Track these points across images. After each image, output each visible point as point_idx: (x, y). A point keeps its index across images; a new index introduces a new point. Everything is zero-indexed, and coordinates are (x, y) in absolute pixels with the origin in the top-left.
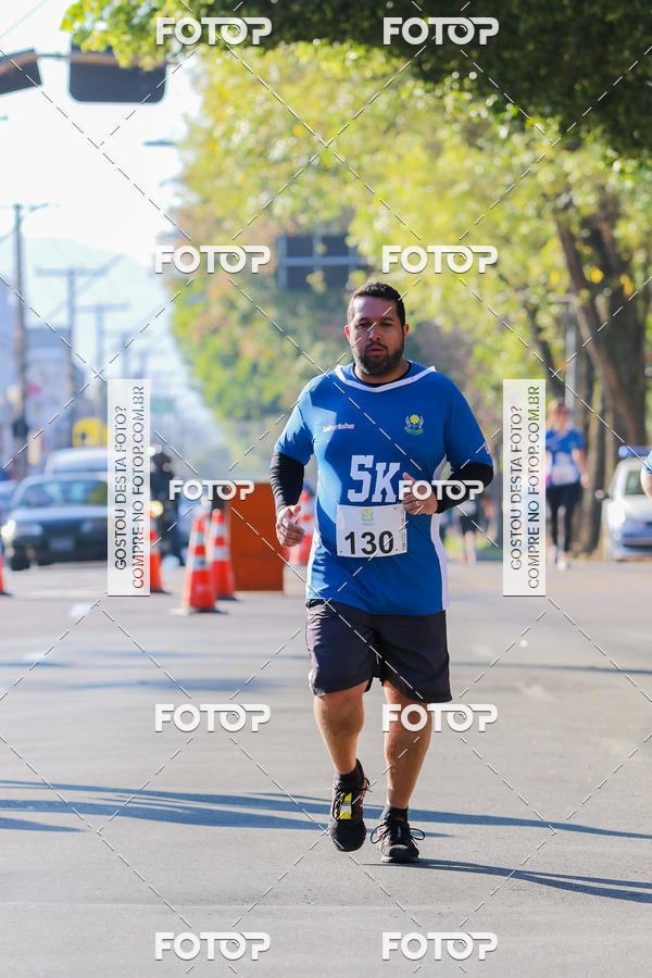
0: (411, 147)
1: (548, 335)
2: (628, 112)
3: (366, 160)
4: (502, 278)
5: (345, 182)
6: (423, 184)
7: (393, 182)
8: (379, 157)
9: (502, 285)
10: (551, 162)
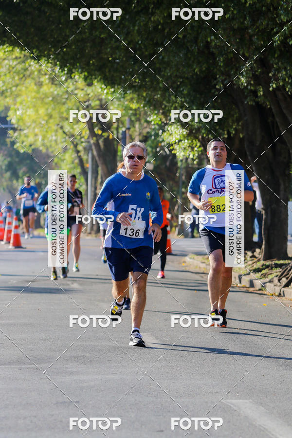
0: (30, 84)
1: (82, 154)
2: (109, 71)
3: (14, 89)
4: (64, 132)
5: (6, 97)
6: (35, 98)
7: (23, 97)
8: (19, 88)
9: (65, 135)
10: (82, 90)
